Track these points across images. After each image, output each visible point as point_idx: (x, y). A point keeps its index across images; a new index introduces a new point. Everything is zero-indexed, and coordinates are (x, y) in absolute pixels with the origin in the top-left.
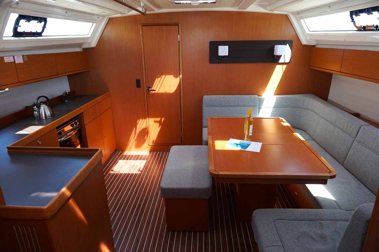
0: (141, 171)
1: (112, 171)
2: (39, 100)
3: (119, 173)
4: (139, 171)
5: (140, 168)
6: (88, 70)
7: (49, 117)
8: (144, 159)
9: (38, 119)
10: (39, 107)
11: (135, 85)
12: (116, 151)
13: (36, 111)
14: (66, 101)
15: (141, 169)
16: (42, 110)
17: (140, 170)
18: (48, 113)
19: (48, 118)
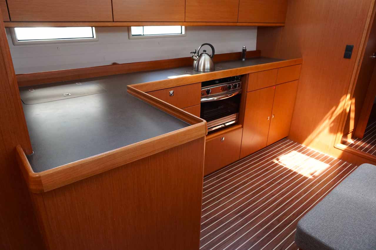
0: (314, 176)
1: (278, 160)
2: (203, 46)
3: (283, 165)
4: (312, 174)
5: (315, 172)
6: (282, 25)
7: (207, 69)
8: (327, 162)
9: (196, 70)
10: (200, 56)
11: (343, 52)
12: (286, 138)
13: (195, 60)
14: (244, 60)
15: (316, 174)
16: (202, 61)
17: (314, 174)
18: (208, 66)
19: (206, 71)
